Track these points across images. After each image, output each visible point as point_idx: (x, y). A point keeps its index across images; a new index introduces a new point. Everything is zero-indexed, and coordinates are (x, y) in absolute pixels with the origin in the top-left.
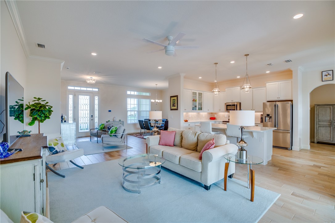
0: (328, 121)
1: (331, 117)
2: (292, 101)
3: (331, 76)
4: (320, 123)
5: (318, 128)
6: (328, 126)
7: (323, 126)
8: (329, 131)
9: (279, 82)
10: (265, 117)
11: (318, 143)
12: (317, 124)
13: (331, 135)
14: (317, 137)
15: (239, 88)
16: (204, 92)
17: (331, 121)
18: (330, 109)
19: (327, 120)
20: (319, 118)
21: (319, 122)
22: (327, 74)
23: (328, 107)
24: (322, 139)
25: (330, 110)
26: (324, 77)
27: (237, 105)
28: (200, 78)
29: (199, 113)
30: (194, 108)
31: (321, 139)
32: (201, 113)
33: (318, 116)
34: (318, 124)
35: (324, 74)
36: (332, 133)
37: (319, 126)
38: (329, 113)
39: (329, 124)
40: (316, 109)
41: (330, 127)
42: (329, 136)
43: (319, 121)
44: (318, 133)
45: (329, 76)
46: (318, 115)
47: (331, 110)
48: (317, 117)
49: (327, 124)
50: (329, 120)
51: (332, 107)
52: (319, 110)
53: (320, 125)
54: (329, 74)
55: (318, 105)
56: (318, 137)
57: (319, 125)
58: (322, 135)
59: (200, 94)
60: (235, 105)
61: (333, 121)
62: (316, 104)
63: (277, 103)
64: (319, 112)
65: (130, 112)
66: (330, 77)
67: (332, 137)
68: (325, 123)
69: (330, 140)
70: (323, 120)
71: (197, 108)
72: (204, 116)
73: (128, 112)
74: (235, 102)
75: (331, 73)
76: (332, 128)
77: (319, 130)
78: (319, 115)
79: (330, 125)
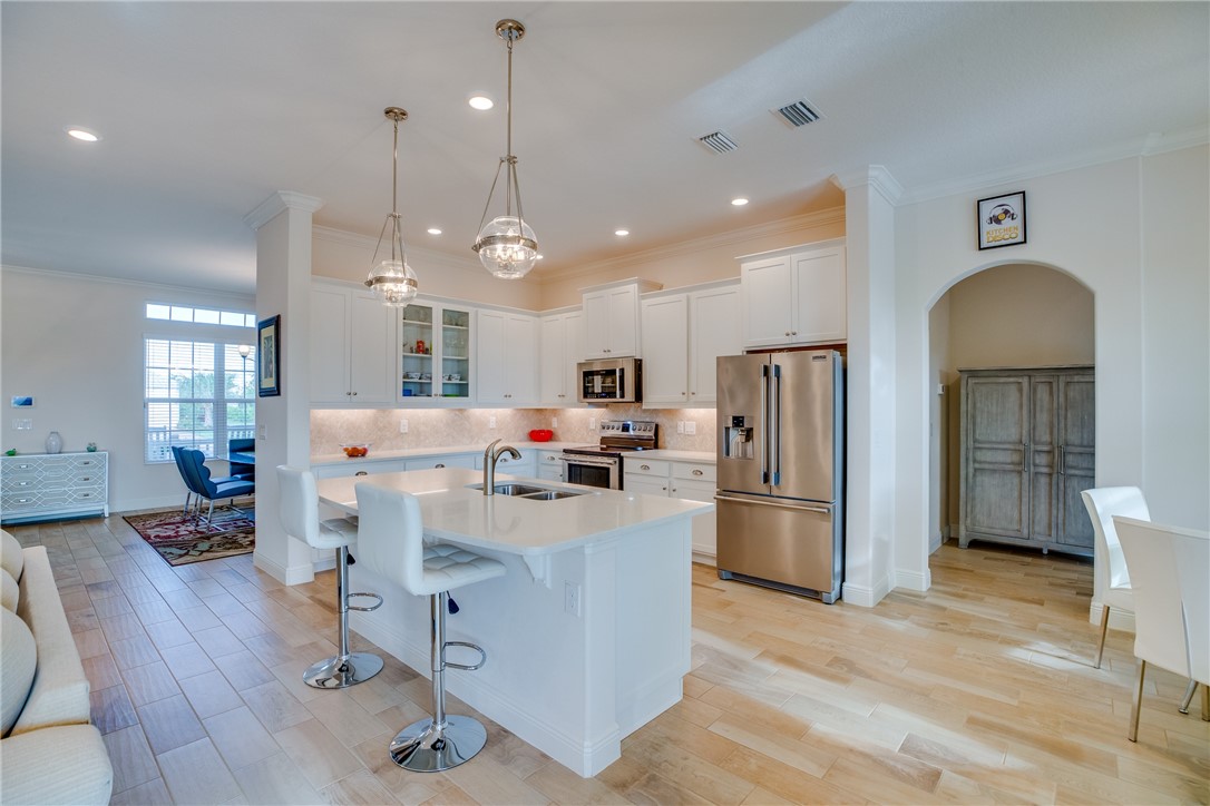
0: (1012, 447)
1: (1021, 427)
2: (841, 348)
3: (1018, 222)
4: (980, 456)
5: (974, 476)
6: (1011, 467)
7: (991, 467)
8: (1016, 494)
9: (796, 257)
10: (727, 429)
11: (975, 544)
12: (967, 459)
13: (1025, 508)
14: (969, 521)
15: (633, 288)
16: (479, 306)
17: (1022, 448)
18: (1021, 390)
19: (1009, 443)
20: (977, 432)
21: (975, 448)
22: (998, 211)
23: (1012, 380)
24: (987, 530)
25: (1018, 395)
26: (986, 227)
27: (622, 370)
28: (435, 231)
29: (460, 410)
30: (415, 388)
31: (983, 530)
32: (477, 412)
33: (974, 424)
34: (975, 461)
35: (988, 210)
36: (1025, 500)
37: (976, 470)
38: (1017, 408)
39: (1016, 458)
40: (963, 391)
41: (1020, 473)
42: (1016, 515)
43: (978, 445)
44: (973, 499)
45: (1007, 222)
46: (974, 417)
47: (1021, 395)
48: (970, 426)
49: (1009, 460)
50: (1014, 443)
51: (1025, 381)
52: (977, 395)
53: (980, 462)
54: (1006, 212)
55: (973, 373)
56: (974, 518)
57: (977, 466)
58: (990, 511)
59: (457, 320)
60: (613, 372)
61: (1032, 446)
62: (963, 367)
63: (777, 359)
64: (978, 405)
65: (166, 405)
66: (1011, 228)
67: (1025, 519)
68: (1001, 457)
69: (1018, 534)
70: (994, 439)
71: (437, 387)
72: (492, 425)
73: (151, 405)
74: (615, 360)
75: (1014, 204)
76: (1025, 475)
77: (978, 489)
78: (978, 420)
79: (1020, 467)
